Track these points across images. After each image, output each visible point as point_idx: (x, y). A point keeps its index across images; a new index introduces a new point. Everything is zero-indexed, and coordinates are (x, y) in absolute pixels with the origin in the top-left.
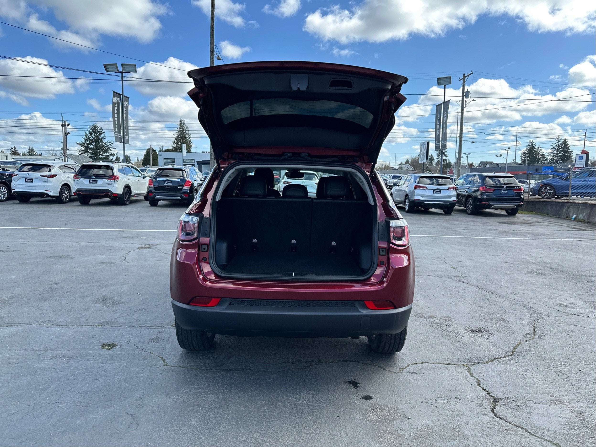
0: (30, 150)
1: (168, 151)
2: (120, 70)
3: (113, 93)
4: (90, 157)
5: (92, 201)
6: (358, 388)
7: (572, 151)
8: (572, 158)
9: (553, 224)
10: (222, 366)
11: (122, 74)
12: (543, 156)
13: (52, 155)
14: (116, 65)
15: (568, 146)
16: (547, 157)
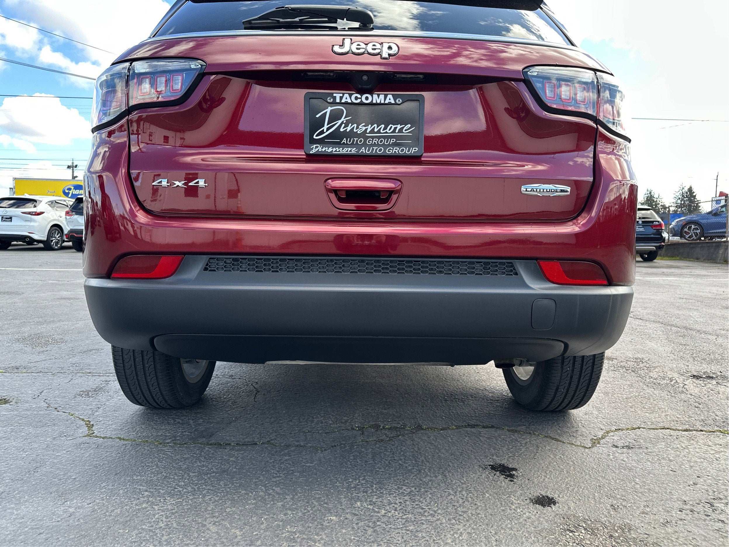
6: (515, 480)
7: (700, 201)
10: (211, 436)
12: (664, 206)
15: (694, 194)
16: (670, 208)
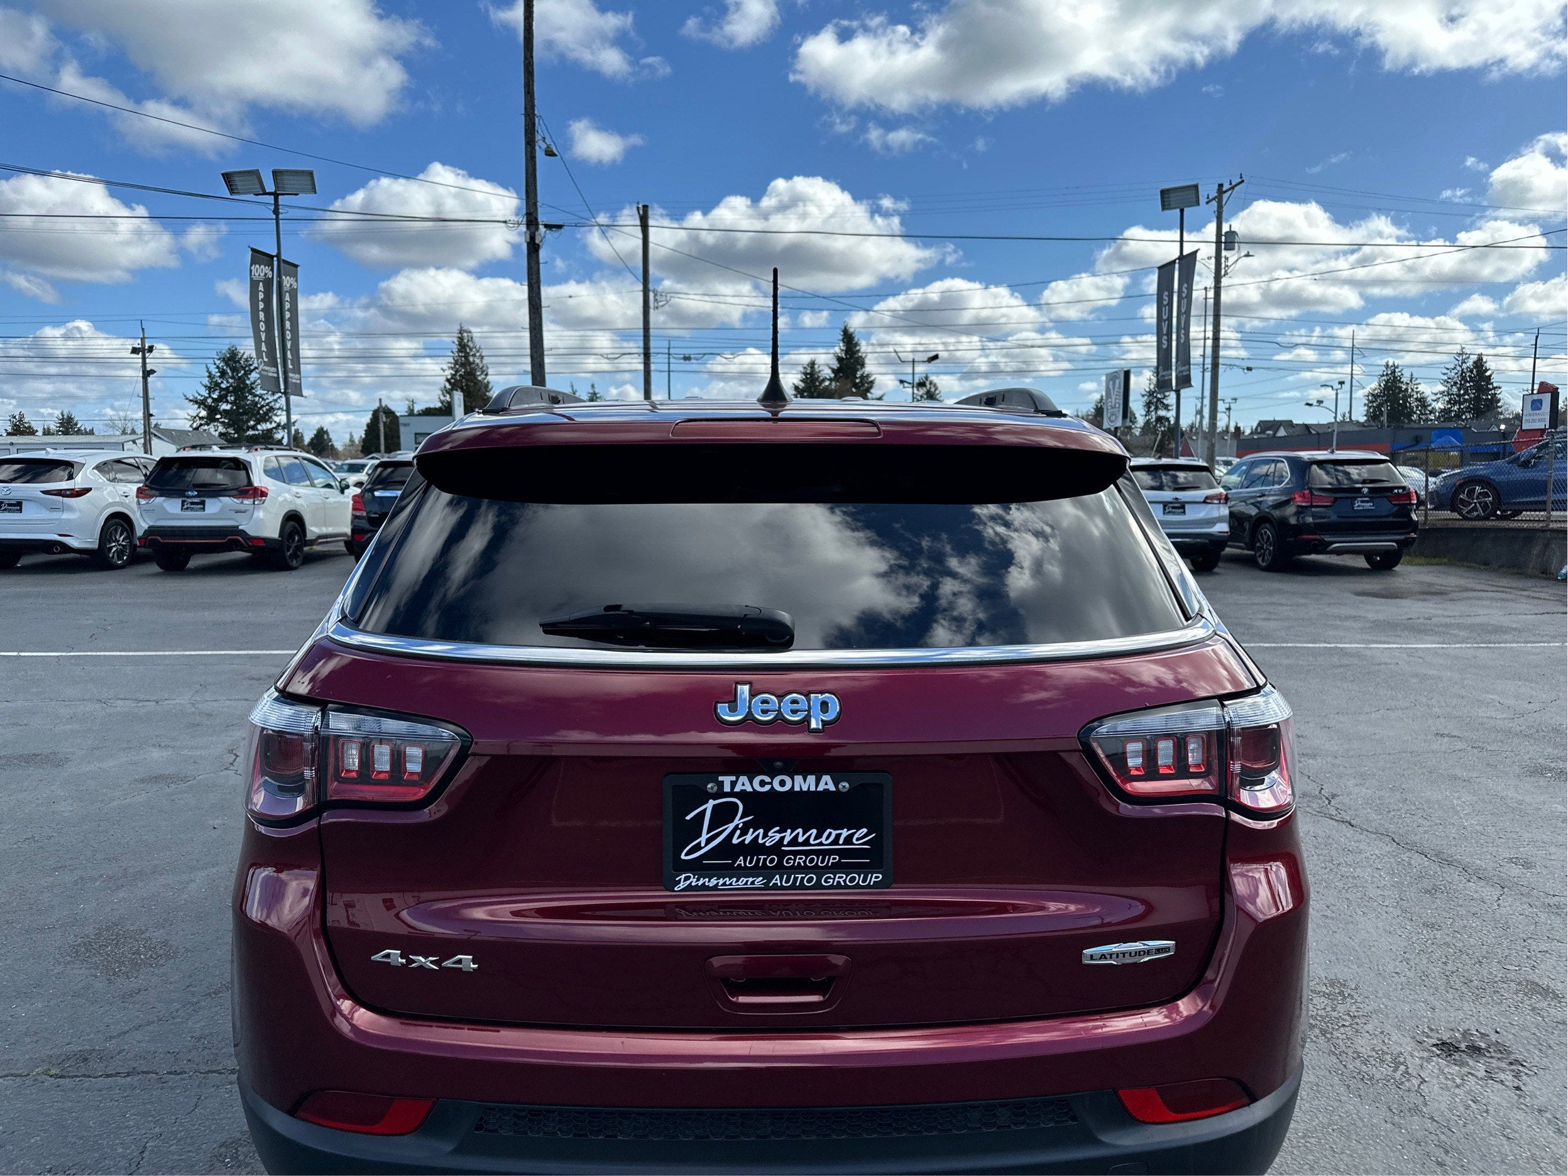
0: (63, 419)
1: (428, 412)
2: (270, 187)
3: (250, 253)
4: (221, 434)
5: (195, 562)
7: (1500, 388)
8: (1499, 404)
9: (1510, 593)
11: (276, 200)
12: (1422, 401)
13: (124, 433)
14: (256, 174)
15: (1488, 374)
16: (1434, 404)
